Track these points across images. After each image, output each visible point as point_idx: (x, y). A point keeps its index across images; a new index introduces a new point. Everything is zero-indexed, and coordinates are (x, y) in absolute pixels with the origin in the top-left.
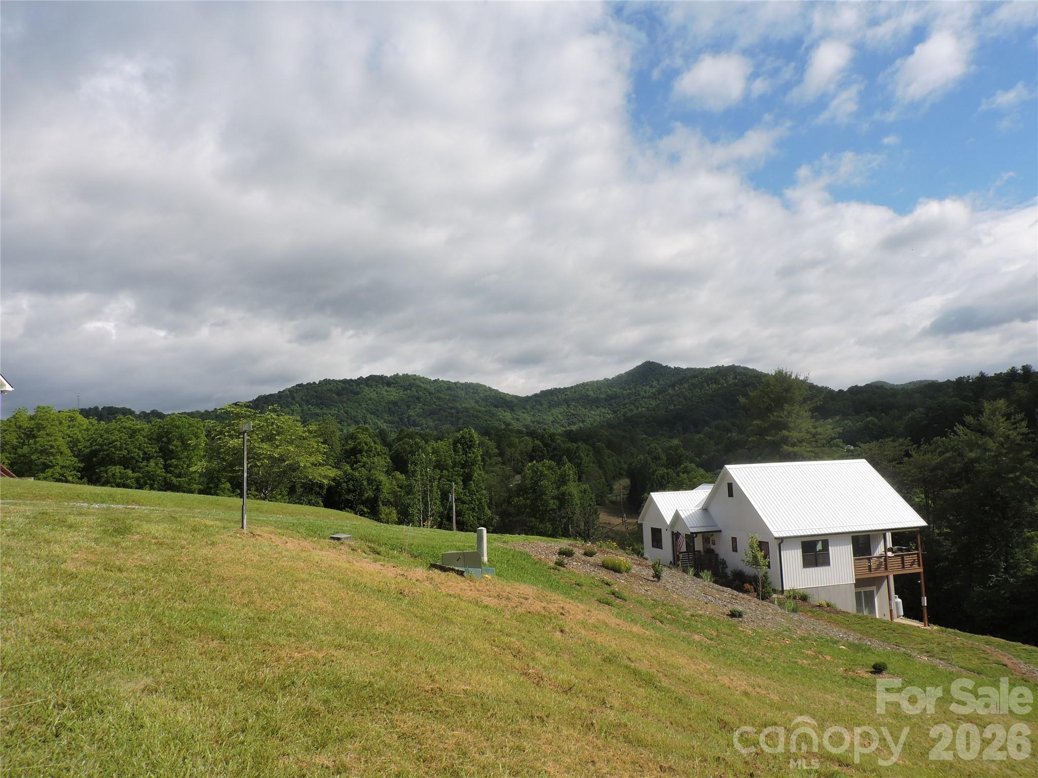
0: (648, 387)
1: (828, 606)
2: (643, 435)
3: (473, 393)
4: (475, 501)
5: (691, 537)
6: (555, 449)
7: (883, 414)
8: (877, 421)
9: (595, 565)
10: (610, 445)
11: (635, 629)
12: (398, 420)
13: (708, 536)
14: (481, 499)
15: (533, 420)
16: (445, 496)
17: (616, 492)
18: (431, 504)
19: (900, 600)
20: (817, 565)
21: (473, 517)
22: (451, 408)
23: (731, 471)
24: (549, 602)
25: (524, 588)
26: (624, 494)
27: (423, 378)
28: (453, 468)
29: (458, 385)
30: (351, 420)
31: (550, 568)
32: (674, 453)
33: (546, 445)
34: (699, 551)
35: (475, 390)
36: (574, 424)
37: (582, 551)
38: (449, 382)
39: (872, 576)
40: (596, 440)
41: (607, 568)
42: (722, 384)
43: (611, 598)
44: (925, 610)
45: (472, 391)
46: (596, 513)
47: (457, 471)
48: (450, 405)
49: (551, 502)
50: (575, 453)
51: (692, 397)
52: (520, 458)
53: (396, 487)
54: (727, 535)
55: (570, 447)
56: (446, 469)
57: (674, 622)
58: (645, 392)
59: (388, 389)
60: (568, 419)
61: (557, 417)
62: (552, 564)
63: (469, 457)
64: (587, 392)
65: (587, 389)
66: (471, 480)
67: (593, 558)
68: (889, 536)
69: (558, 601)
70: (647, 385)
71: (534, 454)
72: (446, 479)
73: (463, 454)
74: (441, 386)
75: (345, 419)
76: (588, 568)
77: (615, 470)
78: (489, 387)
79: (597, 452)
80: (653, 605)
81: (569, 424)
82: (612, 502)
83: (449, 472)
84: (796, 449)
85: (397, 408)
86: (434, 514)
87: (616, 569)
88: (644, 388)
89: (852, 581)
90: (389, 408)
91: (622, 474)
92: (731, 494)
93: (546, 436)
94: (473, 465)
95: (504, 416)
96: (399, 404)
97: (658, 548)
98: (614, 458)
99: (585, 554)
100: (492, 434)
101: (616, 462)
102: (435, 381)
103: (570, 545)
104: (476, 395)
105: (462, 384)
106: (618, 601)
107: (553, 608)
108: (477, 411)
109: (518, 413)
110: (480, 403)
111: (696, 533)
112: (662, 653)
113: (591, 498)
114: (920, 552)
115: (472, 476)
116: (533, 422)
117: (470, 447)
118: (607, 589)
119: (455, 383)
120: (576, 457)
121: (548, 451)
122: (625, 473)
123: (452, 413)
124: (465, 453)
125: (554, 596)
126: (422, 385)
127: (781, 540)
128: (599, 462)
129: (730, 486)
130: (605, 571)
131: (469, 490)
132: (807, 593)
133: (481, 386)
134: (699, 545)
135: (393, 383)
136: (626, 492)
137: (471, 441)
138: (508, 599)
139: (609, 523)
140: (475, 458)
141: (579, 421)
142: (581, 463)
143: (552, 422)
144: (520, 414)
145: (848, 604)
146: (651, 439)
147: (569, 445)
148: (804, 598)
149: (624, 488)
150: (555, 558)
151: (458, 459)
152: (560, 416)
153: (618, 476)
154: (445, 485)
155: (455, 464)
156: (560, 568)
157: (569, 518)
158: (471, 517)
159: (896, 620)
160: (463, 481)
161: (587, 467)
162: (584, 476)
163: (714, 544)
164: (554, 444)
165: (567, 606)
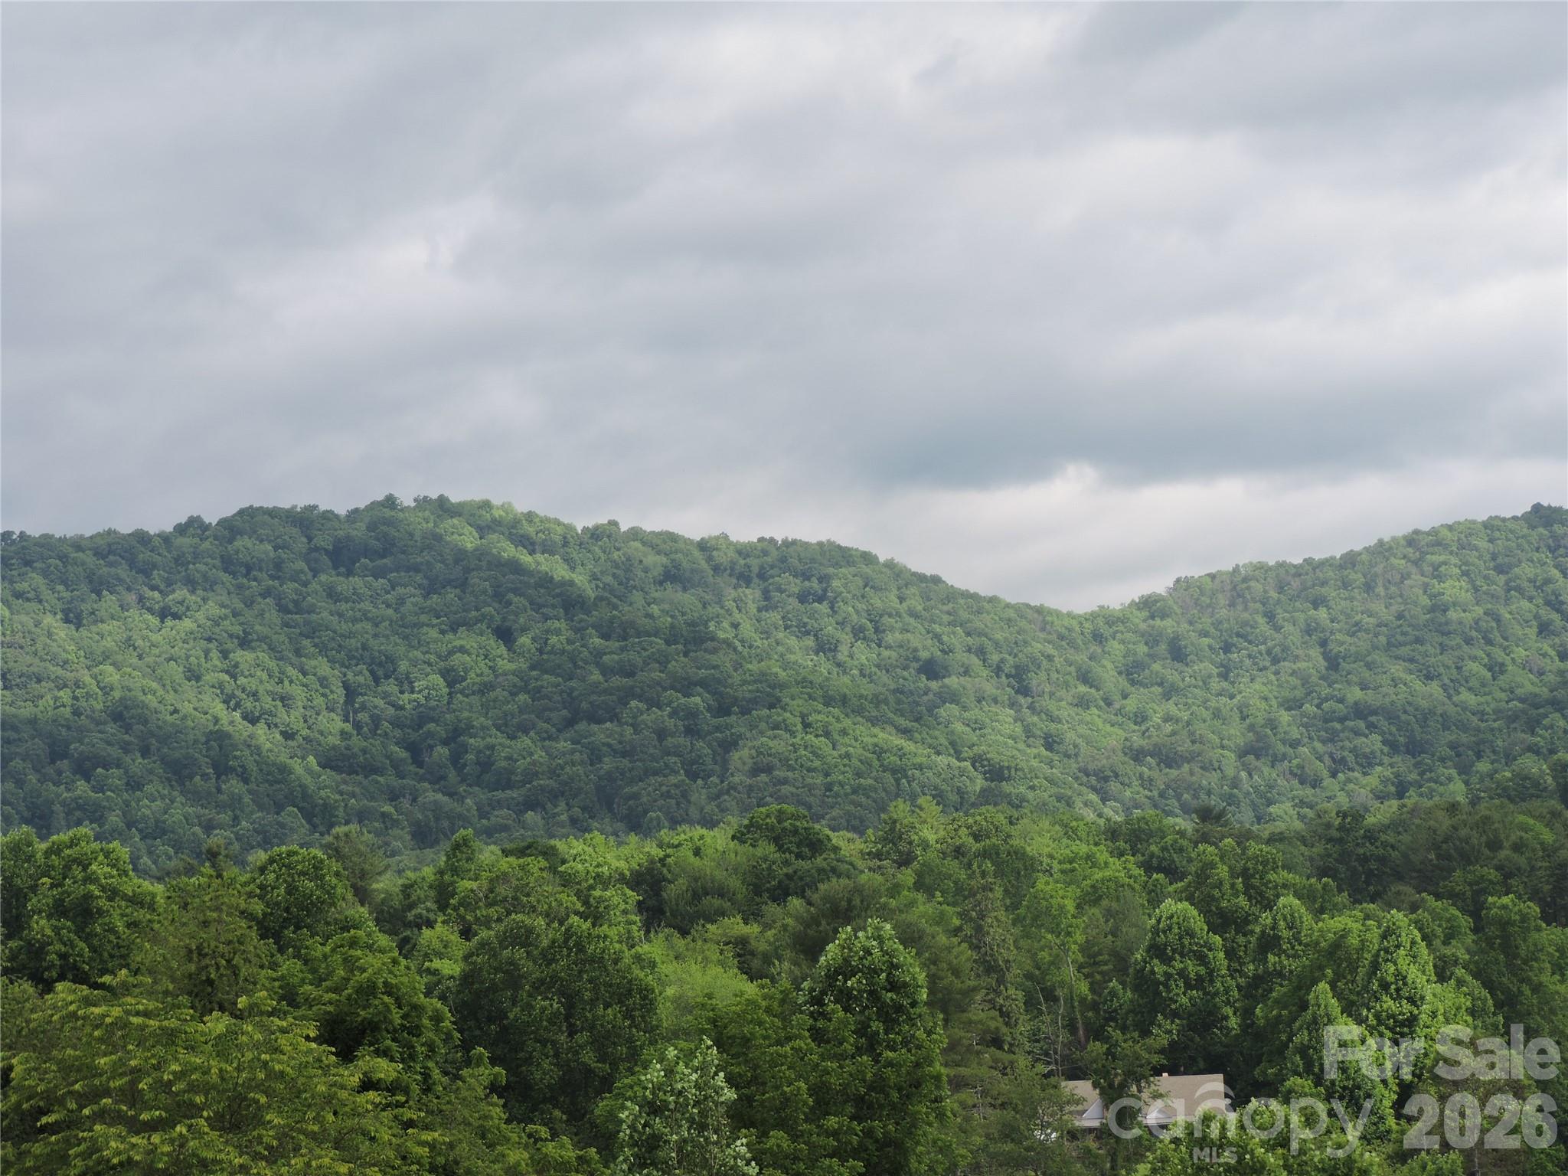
3: (802, 598)
6: (1269, 943)
12: (402, 754)
15: (1137, 741)
22: (686, 686)
28: (816, 1115)
29: (720, 557)
30: (145, 752)
33: (1222, 921)
35: (815, 585)
38: (672, 537)
40: (1494, 876)
45: (797, 584)
48: (679, 665)
50: (1375, 966)
52: (1084, 987)
55: (1344, 934)
56: (779, 1126)
59: (344, 585)
61: (1272, 724)
63: (890, 1064)
64: (1437, 586)
65: (1436, 568)
71: (1159, 968)
73: (859, 1050)
74: (627, 565)
75: (115, 752)
78: (890, 565)
85: (391, 687)
90: (346, 686)
93: (1220, 870)
94: (908, 1100)
95: (977, 726)
96: (403, 666)
102: (595, 534)
104: (823, 608)
108: (827, 700)
109: (1052, 706)
110: (843, 655)
116: (1138, 756)
117: (891, 1016)
119: (703, 546)
120: (1385, 986)
121: (1230, 954)
123: (692, 714)
124: (871, 1045)
126: (526, 558)
135: (367, 552)
137: (893, 986)
140: (917, 1065)
143: (1242, 753)
144: (1065, 712)
147: (1343, 918)
151: (838, 1076)
152: (1285, 717)
155: (823, 1099)
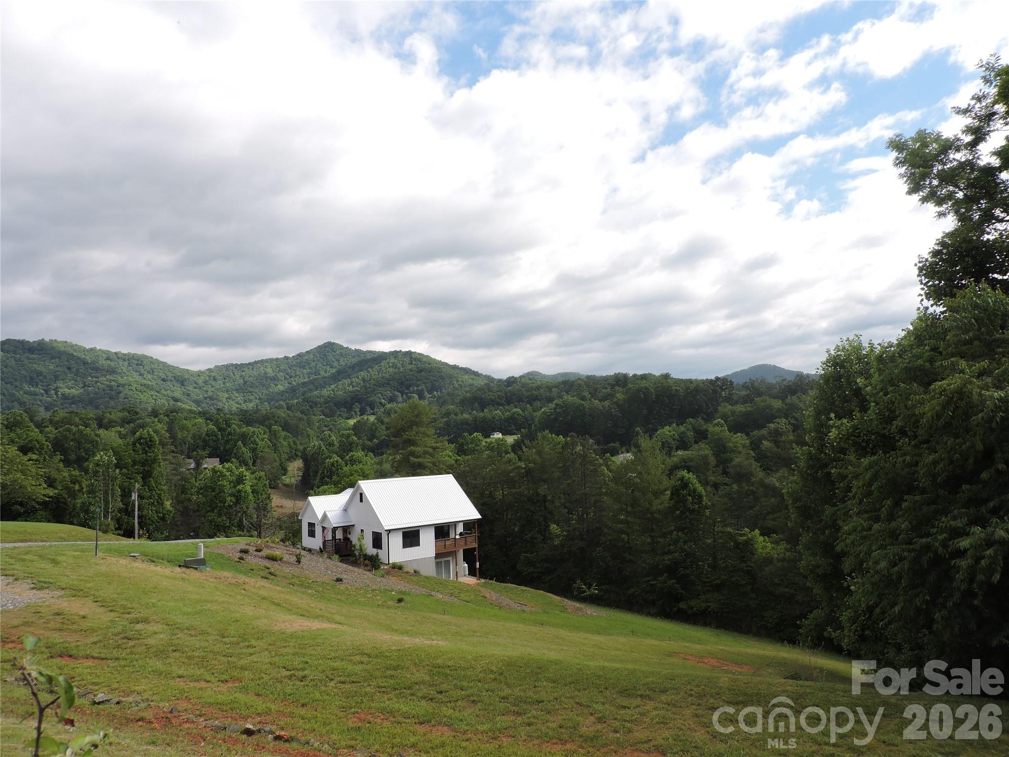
0: (328, 367)
1: (415, 572)
2: (321, 415)
3: (137, 365)
4: (154, 496)
5: (334, 530)
6: (230, 434)
7: (528, 405)
8: (521, 412)
9: (262, 557)
10: (286, 427)
11: (278, 588)
13: (346, 529)
14: (160, 495)
15: (206, 395)
16: (126, 494)
17: (290, 473)
18: (112, 502)
19: (466, 565)
20: (411, 547)
21: (152, 511)
23: (362, 485)
24: (238, 579)
25: (226, 574)
26: (298, 476)
27: (76, 345)
28: (133, 466)
31: (236, 562)
32: (345, 441)
33: (220, 429)
34: (340, 539)
35: (140, 362)
36: (250, 401)
37: (255, 549)
38: (109, 351)
39: (446, 551)
40: (273, 422)
41: (269, 559)
42: (399, 369)
43: (268, 576)
44: (478, 570)
45: (136, 362)
46: (269, 498)
47: (137, 469)
49: (229, 499)
50: (250, 438)
51: (370, 380)
52: (192, 441)
53: (69, 483)
54: (357, 529)
55: (245, 432)
56: (126, 468)
57: (301, 585)
58: (326, 372)
60: (244, 396)
62: (237, 559)
63: (149, 456)
64: (266, 369)
65: (266, 366)
66: (150, 477)
67: (261, 553)
68: (461, 525)
69: (242, 578)
70: (327, 365)
71: (207, 438)
72: (126, 477)
73: (143, 453)
74: (98, 356)
76: (257, 560)
77: (291, 452)
78: (156, 359)
79: (274, 435)
80: (292, 578)
81: (245, 401)
82: (285, 485)
83: (128, 470)
84: (420, 460)
86: (114, 510)
87: (273, 559)
88: (324, 367)
89: (433, 554)
91: (297, 456)
92: (361, 501)
93: (221, 420)
94: (153, 463)
97: (312, 537)
98: (290, 440)
99: (257, 550)
100: (161, 414)
101: (292, 444)
102: (91, 349)
103: (247, 544)
104: (141, 367)
105: (124, 355)
106: (272, 577)
107: (241, 581)
108: (141, 385)
109: (189, 388)
110: (145, 376)
111: (337, 527)
112: (287, 597)
113: (265, 485)
114: (477, 535)
115: (152, 473)
116: (206, 398)
117: (150, 447)
118: (267, 571)
119: (115, 353)
120: (252, 442)
121: (222, 436)
122: (300, 454)
123: (111, 386)
124: (146, 453)
125: (241, 576)
126: (75, 354)
127: (389, 531)
128: (275, 445)
129: (361, 495)
130: (267, 560)
131: (149, 487)
132: (402, 564)
133: (147, 357)
134: (339, 535)
135: (37, 350)
136: (301, 474)
137: (151, 441)
138: (220, 579)
139: (281, 506)
140: (155, 456)
141: (256, 398)
142: (256, 448)
144: (191, 389)
145: (429, 570)
146: (329, 419)
147: (244, 429)
148: (400, 568)
149: (299, 469)
150: (238, 555)
151: (137, 458)
153: (291, 458)
154: (124, 482)
155: (135, 463)
156: (241, 561)
157: (244, 512)
158: (150, 511)
159: (461, 579)
160: (142, 478)
161: (262, 452)
162: (258, 461)
163: (350, 534)
164: (229, 429)
165: (247, 580)
